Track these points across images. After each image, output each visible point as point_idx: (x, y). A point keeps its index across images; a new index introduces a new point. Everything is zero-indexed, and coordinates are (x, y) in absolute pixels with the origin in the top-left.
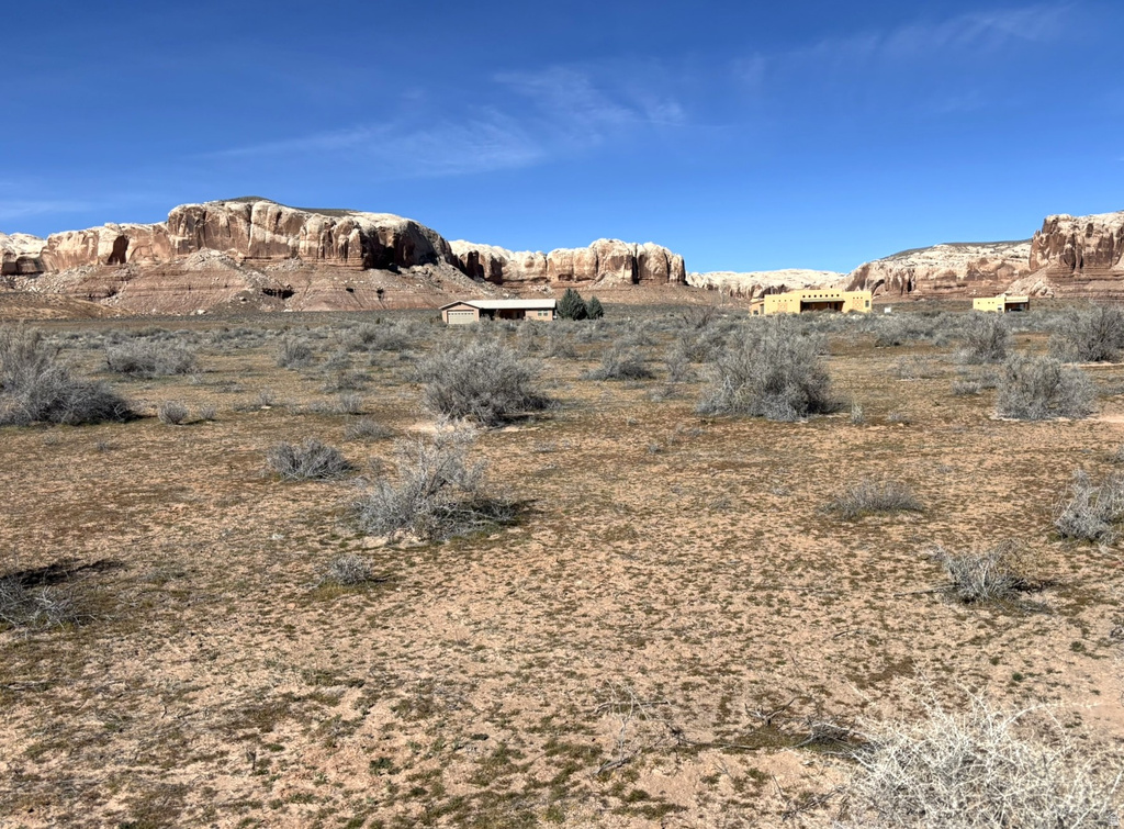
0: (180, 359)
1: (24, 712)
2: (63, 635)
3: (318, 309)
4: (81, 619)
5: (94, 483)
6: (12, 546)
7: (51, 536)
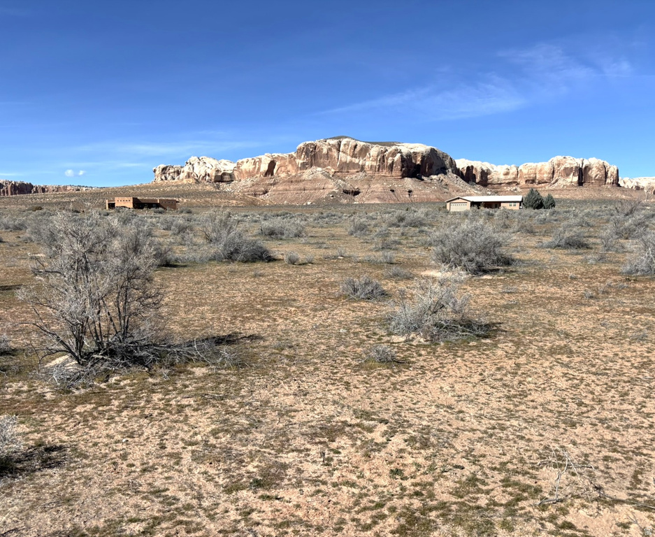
0: (297, 229)
1: (211, 410)
2: (232, 372)
3: (372, 202)
4: (241, 365)
5: (251, 294)
6: (211, 323)
7: (229, 320)
